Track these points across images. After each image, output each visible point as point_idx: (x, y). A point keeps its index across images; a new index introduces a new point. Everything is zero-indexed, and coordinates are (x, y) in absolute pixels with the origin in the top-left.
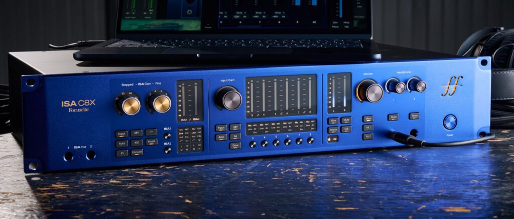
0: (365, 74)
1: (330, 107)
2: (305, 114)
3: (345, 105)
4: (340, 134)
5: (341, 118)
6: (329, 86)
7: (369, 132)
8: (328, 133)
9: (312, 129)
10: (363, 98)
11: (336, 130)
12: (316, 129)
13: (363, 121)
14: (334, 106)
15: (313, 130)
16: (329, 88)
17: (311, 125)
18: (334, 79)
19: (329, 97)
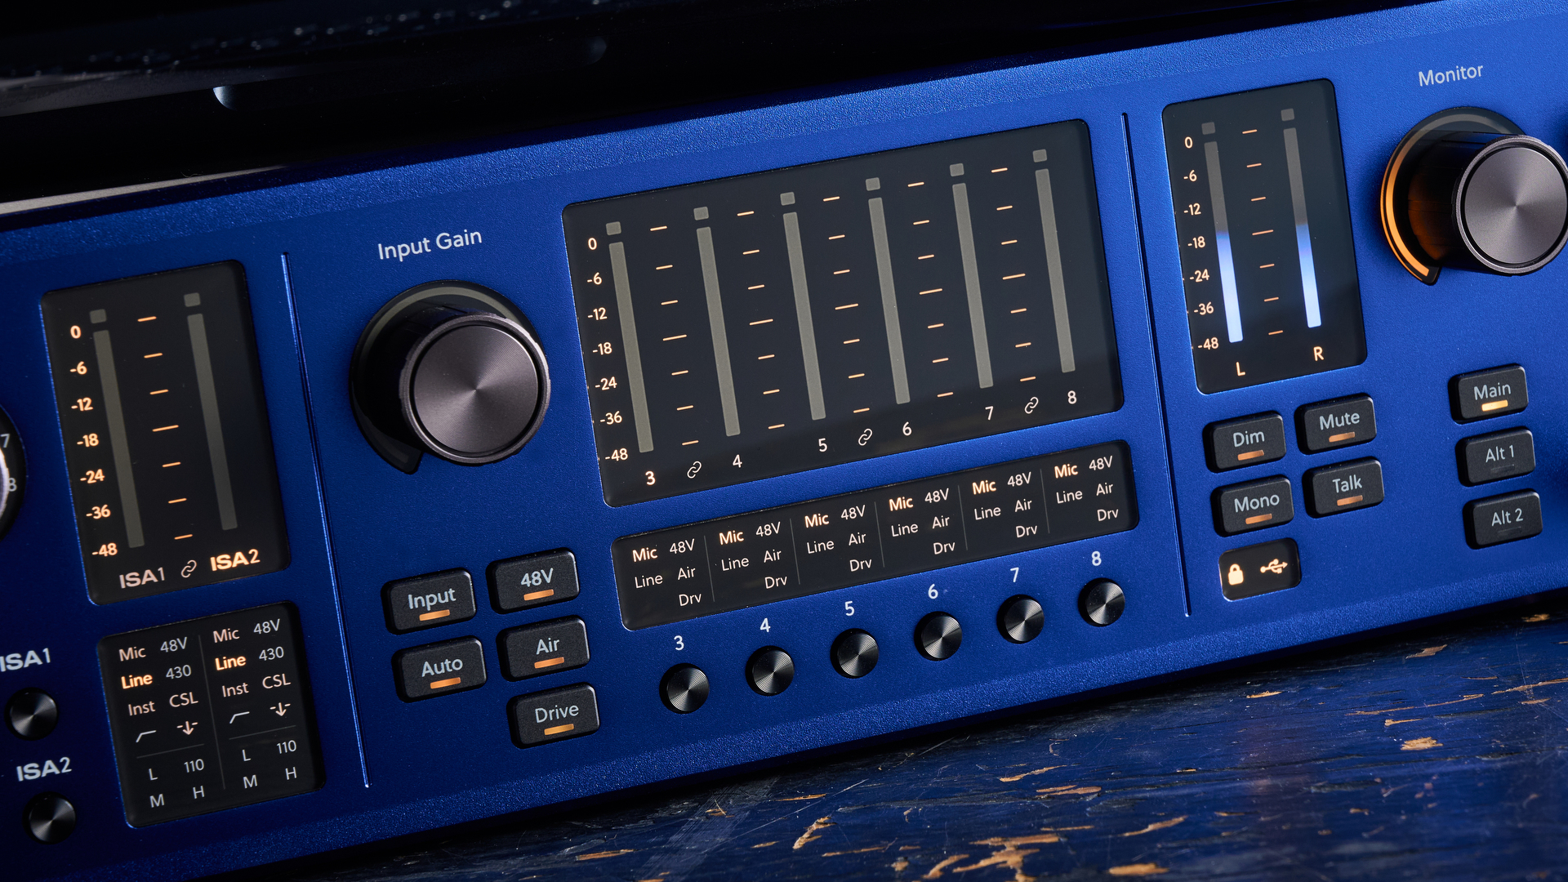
0: (1426, 78)
1: (1211, 344)
2: (1039, 418)
3: (1314, 319)
4: (1303, 526)
5: (1299, 414)
6: (1184, 194)
7: (1510, 486)
8: (1220, 528)
9: (1104, 515)
10: (1435, 254)
11: (1274, 500)
12: (1133, 517)
13: (1456, 414)
14: (1235, 334)
15: (1110, 526)
16: (1189, 209)
17: (1089, 492)
18: (1210, 138)
19: (1196, 276)
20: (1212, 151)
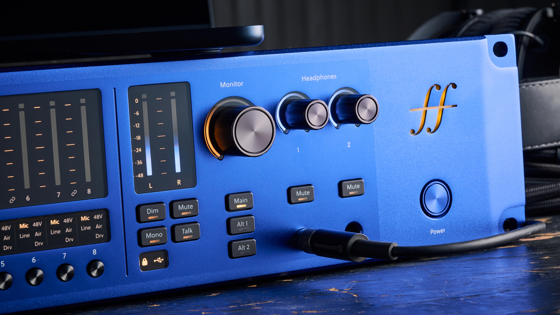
0: (223, 85)
1: (141, 175)
2: (76, 198)
3: (178, 169)
4: (170, 245)
5: (171, 204)
6: (134, 119)
7: (246, 236)
8: (140, 244)
9: (98, 236)
10: (223, 149)
11: (160, 235)
12: (108, 238)
13: (228, 208)
14: (150, 173)
15: (100, 241)
16: (135, 125)
17: (93, 227)
18: (144, 100)
19: (137, 150)
20: (145, 104)
